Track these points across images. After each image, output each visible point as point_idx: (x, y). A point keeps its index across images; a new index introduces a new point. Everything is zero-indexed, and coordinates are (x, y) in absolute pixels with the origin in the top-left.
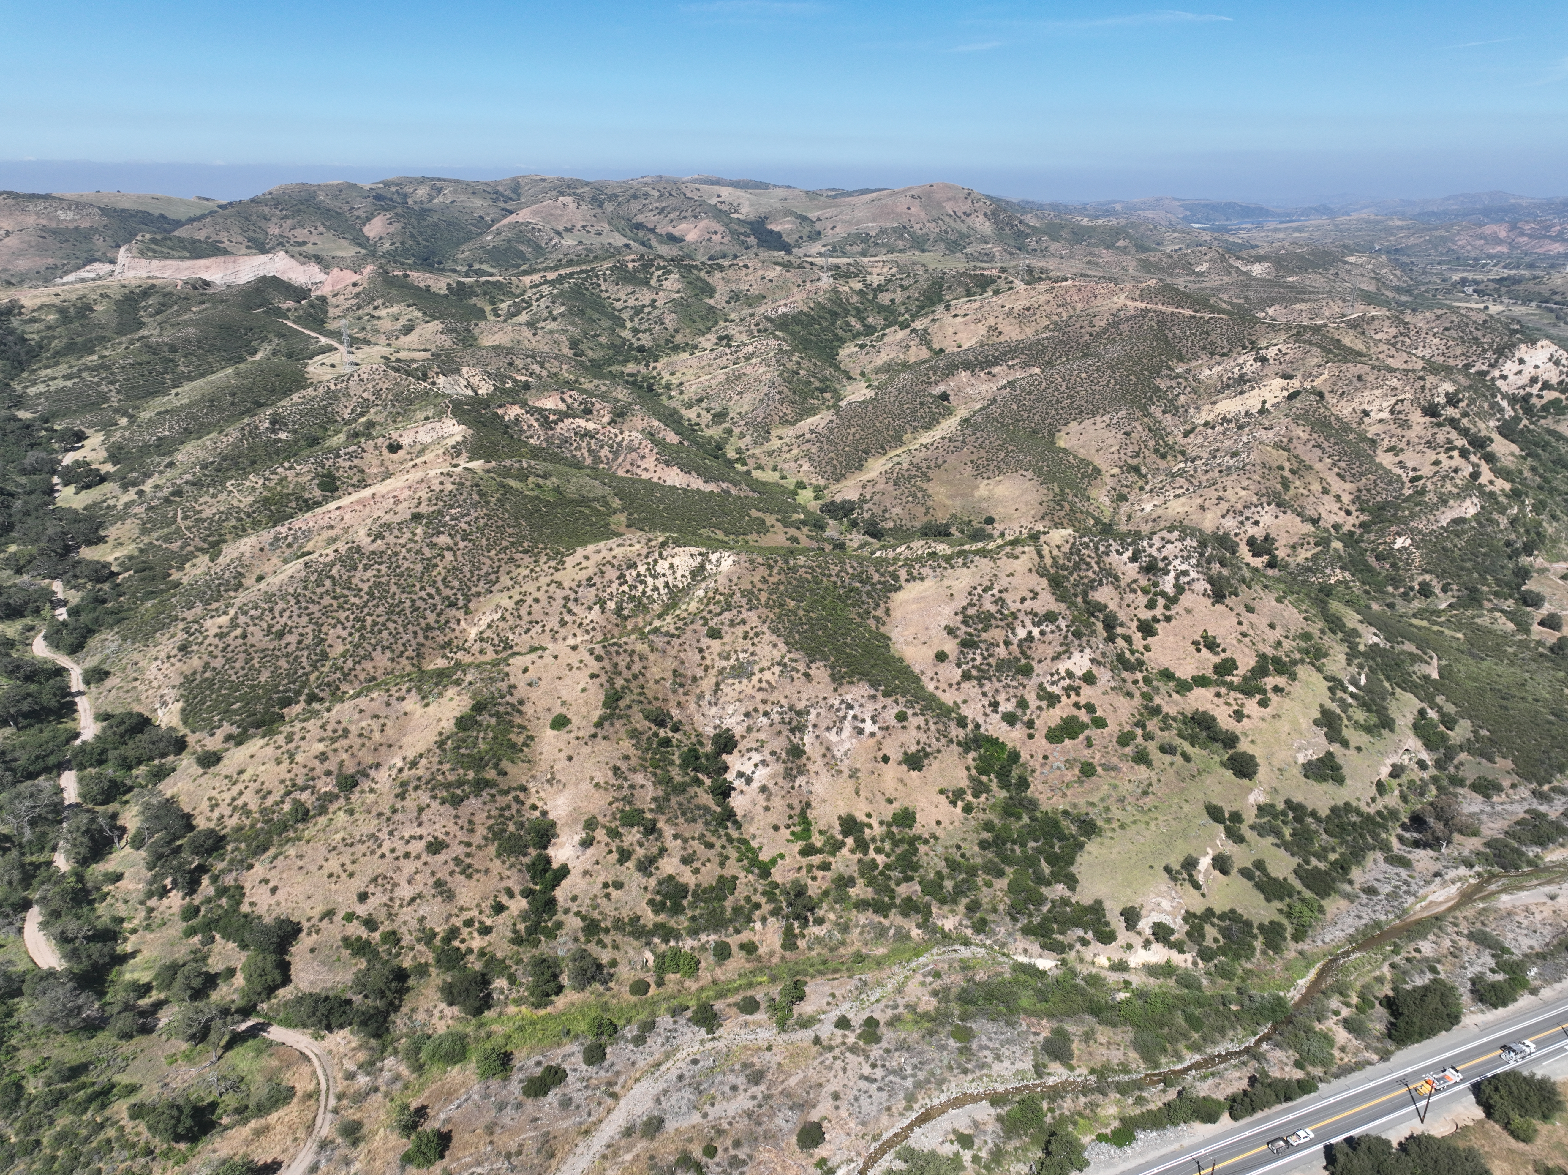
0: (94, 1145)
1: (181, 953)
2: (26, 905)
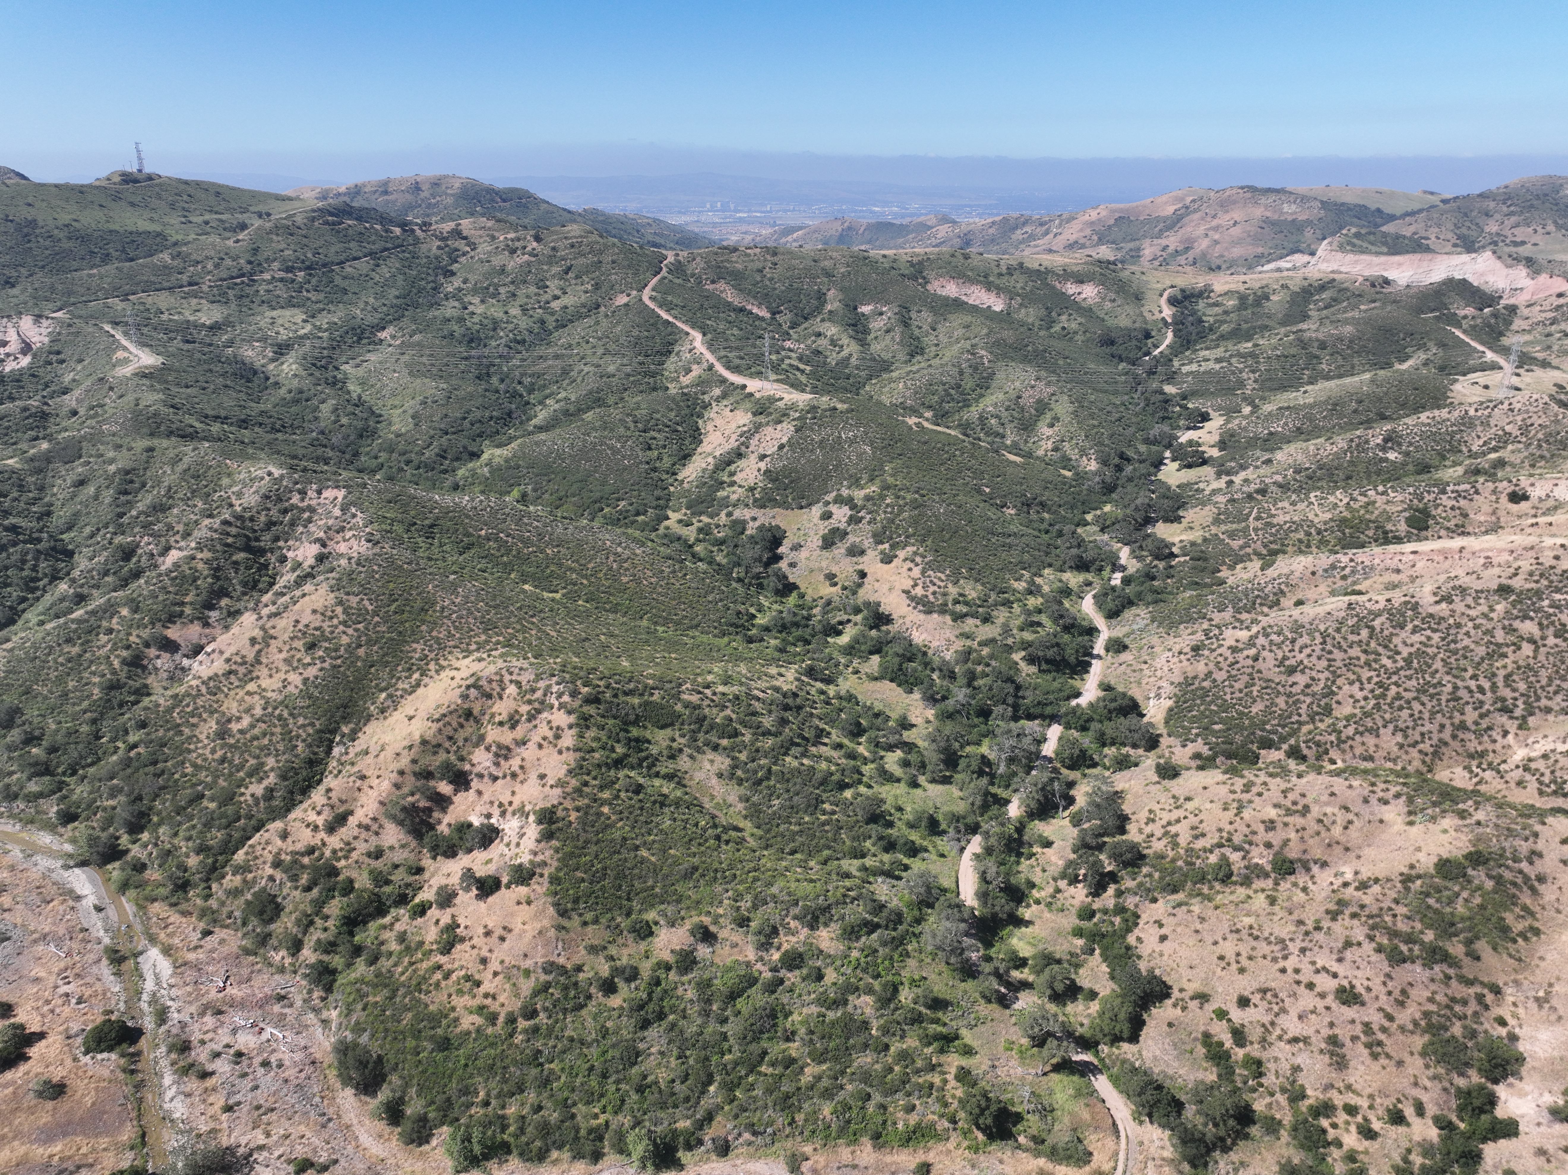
0: (921, 1080)
1: (1060, 949)
2: (974, 829)
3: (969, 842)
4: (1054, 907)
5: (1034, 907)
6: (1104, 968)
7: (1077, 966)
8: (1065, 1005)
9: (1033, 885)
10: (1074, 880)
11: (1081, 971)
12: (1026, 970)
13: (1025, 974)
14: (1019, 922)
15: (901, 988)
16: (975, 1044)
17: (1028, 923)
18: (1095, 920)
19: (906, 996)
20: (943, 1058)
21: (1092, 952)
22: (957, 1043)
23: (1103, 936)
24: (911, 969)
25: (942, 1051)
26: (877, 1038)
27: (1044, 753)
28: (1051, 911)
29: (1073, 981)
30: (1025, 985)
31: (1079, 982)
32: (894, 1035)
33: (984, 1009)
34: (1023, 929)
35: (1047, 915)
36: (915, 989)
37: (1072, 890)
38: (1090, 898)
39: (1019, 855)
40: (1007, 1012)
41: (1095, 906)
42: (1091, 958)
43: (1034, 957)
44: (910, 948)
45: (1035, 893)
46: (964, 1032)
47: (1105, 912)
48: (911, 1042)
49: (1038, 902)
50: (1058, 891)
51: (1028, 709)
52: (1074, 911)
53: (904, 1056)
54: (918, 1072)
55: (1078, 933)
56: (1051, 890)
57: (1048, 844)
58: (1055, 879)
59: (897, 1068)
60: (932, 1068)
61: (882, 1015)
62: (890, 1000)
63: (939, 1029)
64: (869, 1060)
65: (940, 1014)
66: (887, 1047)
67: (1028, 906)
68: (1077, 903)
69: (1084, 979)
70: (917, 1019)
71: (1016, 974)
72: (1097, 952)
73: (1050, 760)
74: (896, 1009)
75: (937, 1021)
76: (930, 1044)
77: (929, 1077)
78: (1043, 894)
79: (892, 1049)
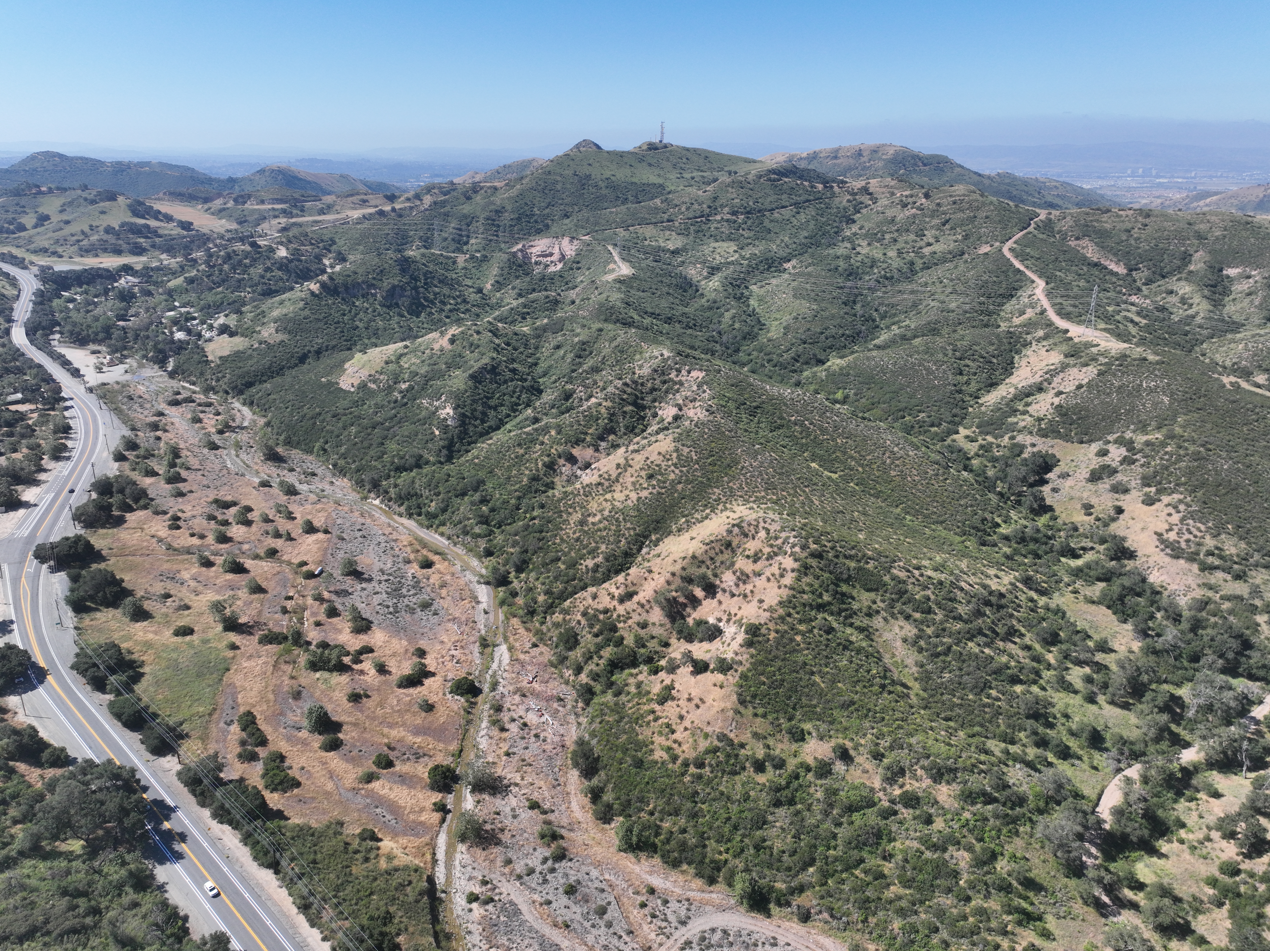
3: (1130, 766)
4: (1198, 851)
5: (1176, 845)
6: (1228, 924)
7: (1198, 911)
8: (1170, 939)
9: (1183, 825)
10: (1231, 835)
11: (1200, 917)
12: (1141, 894)
13: (1139, 897)
14: (1154, 852)
15: (1000, 858)
16: (1057, 932)
17: (1162, 856)
18: (1237, 879)
19: (1002, 866)
20: (1018, 930)
21: (1220, 905)
22: (1038, 923)
23: (1239, 895)
24: (1017, 845)
25: (1019, 923)
26: (961, 888)
27: (1253, 714)
28: (1192, 854)
29: (1188, 923)
30: (1134, 906)
31: (1193, 925)
32: (979, 892)
33: (1078, 907)
34: (1155, 859)
35: (1187, 855)
36: (1013, 865)
37: (1224, 843)
38: (1240, 858)
39: (1179, 794)
40: (1103, 920)
41: (1242, 867)
42: (1217, 910)
43: (1152, 885)
44: (1021, 829)
45: (1182, 833)
46: (1049, 918)
47: (1252, 875)
48: (994, 904)
49: (1182, 842)
50: (1209, 839)
51: (1250, 668)
52: (1218, 862)
53: (981, 912)
54: (989, 930)
55: (1213, 882)
56: (1201, 836)
57: (1217, 795)
58: (1209, 828)
59: (971, 919)
60: (1005, 933)
61: (974, 873)
62: (985, 863)
63: (1024, 905)
64: (949, 902)
65: (1031, 894)
66: (968, 899)
67: (1170, 841)
68: (1224, 857)
69: (1200, 924)
70: (1005, 888)
71: (1128, 893)
72: (1227, 907)
73: (1257, 722)
74: (988, 873)
75: (1026, 898)
76: (1010, 913)
77: (999, 939)
78: (1191, 836)
79: (973, 903)
